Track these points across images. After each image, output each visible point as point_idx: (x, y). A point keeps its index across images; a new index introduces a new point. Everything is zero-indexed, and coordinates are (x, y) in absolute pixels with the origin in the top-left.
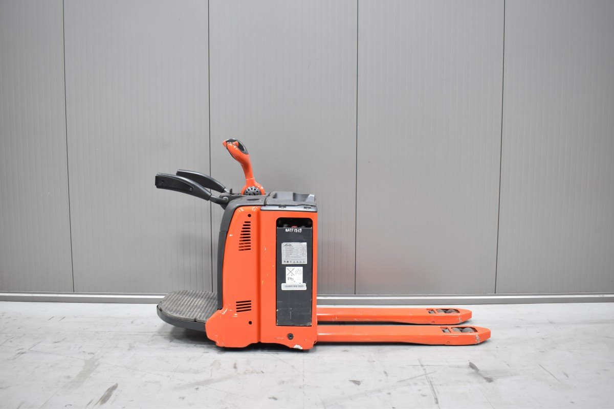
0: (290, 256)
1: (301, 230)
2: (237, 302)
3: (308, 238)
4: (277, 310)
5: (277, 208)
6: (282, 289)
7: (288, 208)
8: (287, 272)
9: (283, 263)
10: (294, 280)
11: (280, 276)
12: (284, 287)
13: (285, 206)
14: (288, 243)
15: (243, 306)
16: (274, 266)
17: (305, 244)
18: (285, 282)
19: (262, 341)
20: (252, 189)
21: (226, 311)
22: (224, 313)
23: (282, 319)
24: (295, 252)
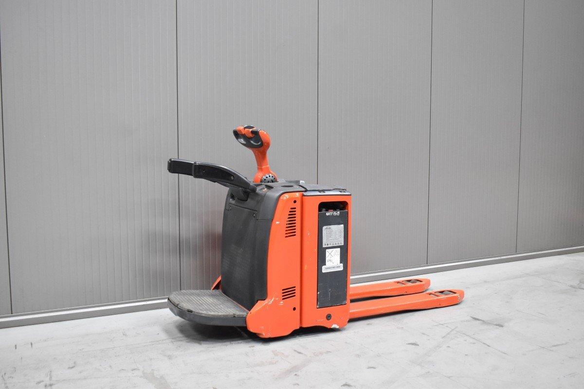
0: (330, 238)
1: (339, 213)
2: (283, 290)
3: (344, 220)
4: (318, 293)
5: (318, 193)
6: (323, 272)
7: (327, 193)
8: (327, 254)
9: (324, 246)
10: (333, 262)
11: (321, 259)
12: (324, 270)
13: (323, 191)
14: (328, 227)
15: (288, 293)
16: (316, 250)
17: (342, 225)
18: (325, 265)
19: (305, 325)
20: (270, 176)
21: (273, 300)
22: (271, 302)
23: (323, 301)
24: (333, 234)
